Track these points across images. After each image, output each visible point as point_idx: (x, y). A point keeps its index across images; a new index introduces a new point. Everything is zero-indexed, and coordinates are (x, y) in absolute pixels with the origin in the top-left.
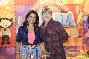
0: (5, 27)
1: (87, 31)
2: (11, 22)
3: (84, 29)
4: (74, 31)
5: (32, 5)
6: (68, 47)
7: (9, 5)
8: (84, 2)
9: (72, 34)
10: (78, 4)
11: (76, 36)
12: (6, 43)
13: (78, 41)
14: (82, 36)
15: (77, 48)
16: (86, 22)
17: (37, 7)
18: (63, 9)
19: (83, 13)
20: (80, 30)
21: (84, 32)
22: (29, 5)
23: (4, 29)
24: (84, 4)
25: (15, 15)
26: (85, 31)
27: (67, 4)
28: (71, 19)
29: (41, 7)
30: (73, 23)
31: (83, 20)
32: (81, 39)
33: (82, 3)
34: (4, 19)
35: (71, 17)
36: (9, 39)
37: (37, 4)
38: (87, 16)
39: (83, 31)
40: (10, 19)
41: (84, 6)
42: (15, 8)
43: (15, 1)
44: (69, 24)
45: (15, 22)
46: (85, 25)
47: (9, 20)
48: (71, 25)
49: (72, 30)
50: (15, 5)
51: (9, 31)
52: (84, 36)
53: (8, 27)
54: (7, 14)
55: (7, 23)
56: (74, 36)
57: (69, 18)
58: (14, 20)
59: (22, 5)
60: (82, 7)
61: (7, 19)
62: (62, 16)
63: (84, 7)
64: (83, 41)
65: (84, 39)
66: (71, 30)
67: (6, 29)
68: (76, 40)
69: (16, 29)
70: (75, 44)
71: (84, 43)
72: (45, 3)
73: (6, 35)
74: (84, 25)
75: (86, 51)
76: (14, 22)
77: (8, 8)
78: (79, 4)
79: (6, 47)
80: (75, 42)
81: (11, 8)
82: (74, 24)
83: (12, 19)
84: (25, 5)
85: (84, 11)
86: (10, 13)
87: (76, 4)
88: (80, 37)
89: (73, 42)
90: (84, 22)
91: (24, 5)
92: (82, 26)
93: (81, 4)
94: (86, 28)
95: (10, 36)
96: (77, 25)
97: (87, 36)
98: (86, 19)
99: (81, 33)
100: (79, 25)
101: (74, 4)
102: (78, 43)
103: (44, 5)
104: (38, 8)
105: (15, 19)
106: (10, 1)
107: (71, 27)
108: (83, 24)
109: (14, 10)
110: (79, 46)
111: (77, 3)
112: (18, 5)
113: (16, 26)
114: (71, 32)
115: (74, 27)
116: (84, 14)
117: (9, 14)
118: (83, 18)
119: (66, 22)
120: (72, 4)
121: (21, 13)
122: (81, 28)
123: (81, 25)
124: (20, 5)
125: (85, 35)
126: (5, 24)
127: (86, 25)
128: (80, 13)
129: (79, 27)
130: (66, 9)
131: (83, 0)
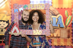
0: (2, 28)
2: (8, 24)
3: (72, 30)
4: (63, 32)
6: (58, 46)
7: (6, 9)
8: (72, 6)
9: (61, 35)
11: (65, 36)
12: (2, 42)
13: (67, 40)
14: (71, 36)
15: (66, 47)
18: (53, 12)
20: (69, 31)
21: (72, 33)
23: (1, 30)
24: (72, 8)
25: (11, 18)
27: (57, 8)
28: (61, 21)
30: (63, 24)
32: (70, 39)
34: (1, 21)
35: (60, 20)
39: (71, 32)
40: (7, 21)
42: (11, 12)
43: (11, 5)
44: (59, 25)
47: (5, 22)
48: (60, 26)
49: (62, 31)
50: (11, 9)
52: (72, 36)
53: (5, 28)
54: (4, 16)
55: (4, 25)
56: (63, 37)
57: (59, 20)
60: (70, 10)
61: (4, 21)
62: (53, 19)
63: (72, 11)
64: (72, 41)
65: (72, 39)
66: (60, 31)
67: (3, 30)
68: (65, 40)
70: (64, 43)
71: (72, 43)
73: (3, 35)
74: (72, 27)
76: (10, 24)
77: (5, 11)
78: (68, 8)
79: (3, 46)
80: (64, 41)
81: (8, 11)
82: (63, 26)
83: (8, 21)
85: (72, 14)
87: (65, 8)
88: (69, 37)
89: (62, 42)
90: (72, 23)
92: (71, 27)
93: (70, 8)
96: (66, 27)
99: (70, 34)
100: (68, 26)
105: (11, 21)
106: (6, 5)
107: (60, 28)
108: (71, 25)
109: (11, 13)
110: (68, 46)
111: (66, 7)
114: (61, 33)
115: (63, 28)
116: (72, 17)
117: (6, 16)
118: (71, 21)
119: (56, 24)
120: (62, 8)
122: (70, 29)
123: (69, 27)
126: (2, 25)
128: (68, 16)
129: (68, 28)
130: (57, 12)
131: (72, 5)
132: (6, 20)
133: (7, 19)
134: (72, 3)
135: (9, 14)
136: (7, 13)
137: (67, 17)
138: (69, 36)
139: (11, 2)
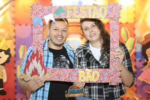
1: (142, 71)
3: (135, 67)
5: (44, 24)
7: (4, 26)
8: (135, 18)
10: (125, 22)
16: (140, 55)
19: (133, 39)
24: (135, 22)
25: (15, 43)
26: (138, 69)
31: (134, 50)
33: (131, 21)
36: (4, 86)
38: (141, 43)
39: (134, 70)
41: (135, 27)
42: (14, 31)
43: (14, 19)
45: (15, 56)
46: (138, 60)
50: (14, 25)
51: (4, 71)
53: (2, 65)
58: (12, 52)
59: (26, 25)
60: (132, 27)
63: (134, 29)
64: (135, 89)
69: (15, 68)
71: (136, 92)
74: (135, 60)
76: (13, 55)
77: (2, 31)
78: (127, 23)
81: (8, 30)
83: (9, 50)
85: (135, 35)
86: (6, 40)
87: (121, 23)
90: (135, 54)
91: (29, 26)
93: (130, 24)
94: (139, 65)
95: (5, 80)
97: (142, 80)
98: (139, 49)
105: (15, 49)
106: (5, 19)
108: (134, 57)
109: (13, 34)
110: (128, 98)
112: (20, 25)
113: (15, 62)
116: (135, 40)
117: (4, 41)
118: (133, 48)
121: (25, 38)
124: (23, 26)
125: (139, 78)
127: (140, 59)
128: (128, 38)
131: (134, 16)
132: (4, 49)
133: (6, 46)
134: (134, 12)
135: (9, 35)
136: (7, 35)
137: (126, 42)
139: (14, 12)
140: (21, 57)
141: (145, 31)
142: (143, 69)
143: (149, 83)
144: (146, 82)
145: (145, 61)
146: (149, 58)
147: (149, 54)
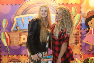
1: (86, 36)
3: (81, 33)
5: (20, 5)
8: (81, 1)
13: (75, 47)
15: (74, 55)
16: (84, 25)
17: (25, 8)
21: (81, 37)
22: (16, 5)
24: (81, 3)
29: (30, 7)
31: (80, 22)
32: (78, 45)
37: (25, 4)
38: (85, 18)
39: (80, 35)
41: (81, 6)
46: (83, 29)
52: (81, 42)
59: (7, 5)
63: (81, 8)
64: (80, 48)
65: (81, 46)
71: (81, 50)
72: (35, 2)
74: (81, 29)
75: (83, 60)
78: (76, 4)
84: (12, 5)
85: (81, 12)
87: (71, 4)
88: (76, 43)
90: (81, 25)
91: (9, 5)
92: (80, 29)
93: (78, 4)
94: (83, 32)
97: (85, 42)
98: (83, 21)
99: (78, 38)
100: (76, 29)
101: (70, 3)
102: (75, 50)
103: (34, 4)
104: (27, 9)
108: (80, 27)
110: (76, 54)
111: (74, 3)
112: (3, 5)
116: (81, 15)
118: (80, 21)
120: (67, 4)
121: (6, 14)
122: (78, 32)
123: (78, 29)
124: (5, 5)
125: (83, 41)
127: (84, 28)
137: (75, 16)
138: (78, 41)
140: (4, 26)
141: (88, 9)
142: (86, 35)
143: (90, 44)
144: (88, 43)
145: (88, 29)
146: (90, 28)
147: (90, 25)
